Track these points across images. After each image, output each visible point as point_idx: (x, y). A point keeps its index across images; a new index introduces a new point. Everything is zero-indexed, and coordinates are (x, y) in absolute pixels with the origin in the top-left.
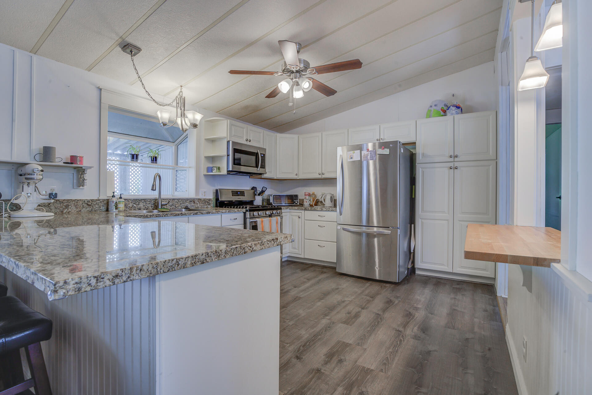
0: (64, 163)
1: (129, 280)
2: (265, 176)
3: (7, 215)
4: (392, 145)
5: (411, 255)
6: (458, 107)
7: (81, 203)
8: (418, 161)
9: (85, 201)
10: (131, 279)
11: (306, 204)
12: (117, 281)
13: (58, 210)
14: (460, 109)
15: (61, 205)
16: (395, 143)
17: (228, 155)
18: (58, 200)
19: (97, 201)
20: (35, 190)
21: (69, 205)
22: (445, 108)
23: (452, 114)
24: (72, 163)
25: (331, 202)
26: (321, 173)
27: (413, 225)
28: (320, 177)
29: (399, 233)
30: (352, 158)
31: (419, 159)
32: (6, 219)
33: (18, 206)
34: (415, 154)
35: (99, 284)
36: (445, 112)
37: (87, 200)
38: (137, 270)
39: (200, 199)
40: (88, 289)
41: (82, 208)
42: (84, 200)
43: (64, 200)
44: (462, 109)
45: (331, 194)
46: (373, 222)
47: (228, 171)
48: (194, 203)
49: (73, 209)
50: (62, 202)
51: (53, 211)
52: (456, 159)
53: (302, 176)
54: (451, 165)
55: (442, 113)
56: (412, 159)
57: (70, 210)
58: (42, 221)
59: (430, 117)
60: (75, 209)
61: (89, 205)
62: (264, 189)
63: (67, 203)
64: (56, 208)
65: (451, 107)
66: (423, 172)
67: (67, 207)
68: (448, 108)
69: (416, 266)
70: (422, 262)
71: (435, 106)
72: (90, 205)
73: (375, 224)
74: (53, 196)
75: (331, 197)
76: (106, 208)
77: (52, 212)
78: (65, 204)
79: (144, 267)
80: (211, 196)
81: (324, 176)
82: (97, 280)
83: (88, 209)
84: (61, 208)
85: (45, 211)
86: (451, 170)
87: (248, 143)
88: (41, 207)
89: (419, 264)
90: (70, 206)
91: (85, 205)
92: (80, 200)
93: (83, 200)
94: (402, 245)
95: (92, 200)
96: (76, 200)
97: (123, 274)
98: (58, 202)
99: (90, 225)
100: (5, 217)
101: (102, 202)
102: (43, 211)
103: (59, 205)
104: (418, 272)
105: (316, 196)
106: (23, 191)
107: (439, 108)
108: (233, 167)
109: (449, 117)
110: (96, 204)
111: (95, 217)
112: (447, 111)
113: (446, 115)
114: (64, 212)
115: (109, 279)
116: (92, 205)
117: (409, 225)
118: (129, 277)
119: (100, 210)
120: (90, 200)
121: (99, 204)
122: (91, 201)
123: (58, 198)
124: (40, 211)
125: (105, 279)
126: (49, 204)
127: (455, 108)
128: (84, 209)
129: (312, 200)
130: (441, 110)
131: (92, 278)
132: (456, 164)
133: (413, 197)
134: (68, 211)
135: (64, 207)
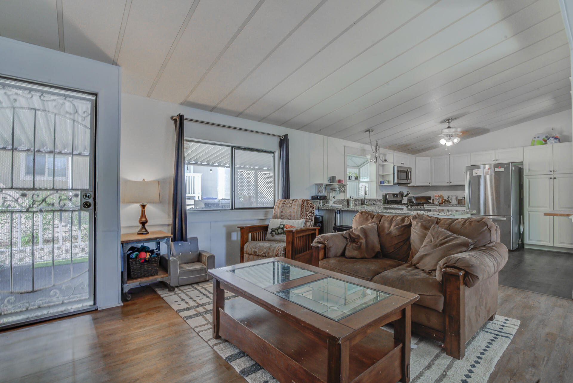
2: (410, 185)
4: (506, 165)
5: (521, 236)
6: (556, 138)
8: (525, 173)
11: (436, 202)
14: (558, 140)
16: (508, 164)
17: (394, 174)
22: (546, 139)
23: (552, 143)
25: (456, 201)
26: (449, 181)
27: (522, 216)
28: (448, 184)
29: (512, 220)
30: (476, 174)
31: (526, 172)
34: (523, 169)
36: (545, 141)
39: (377, 199)
44: (559, 139)
45: (456, 196)
46: (489, 212)
47: (394, 183)
48: (375, 201)
52: (555, 173)
53: (434, 184)
54: (552, 176)
55: (544, 142)
56: (520, 172)
59: (534, 145)
61: (342, 202)
62: (408, 193)
65: (551, 138)
66: (529, 182)
68: (549, 139)
69: (525, 242)
70: (529, 239)
71: (538, 137)
73: (491, 214)
75: (456, 198)
80: (381, 198)
81: (451, 184)
86: (551, 180)
87: (402, 165)
89: (527, 241)
94: (515, 229)
104: (526, 247)
105: (443, 197)
107: (541, 139)
108: (397, 181)
109: (549, 146)
112: (548, 141)
113: (546, 144)
117: (519, 216)
127: (554, 139)
129: (440, 200)
130: (543, 140)
132: (555, 176)
133: (522, 197)
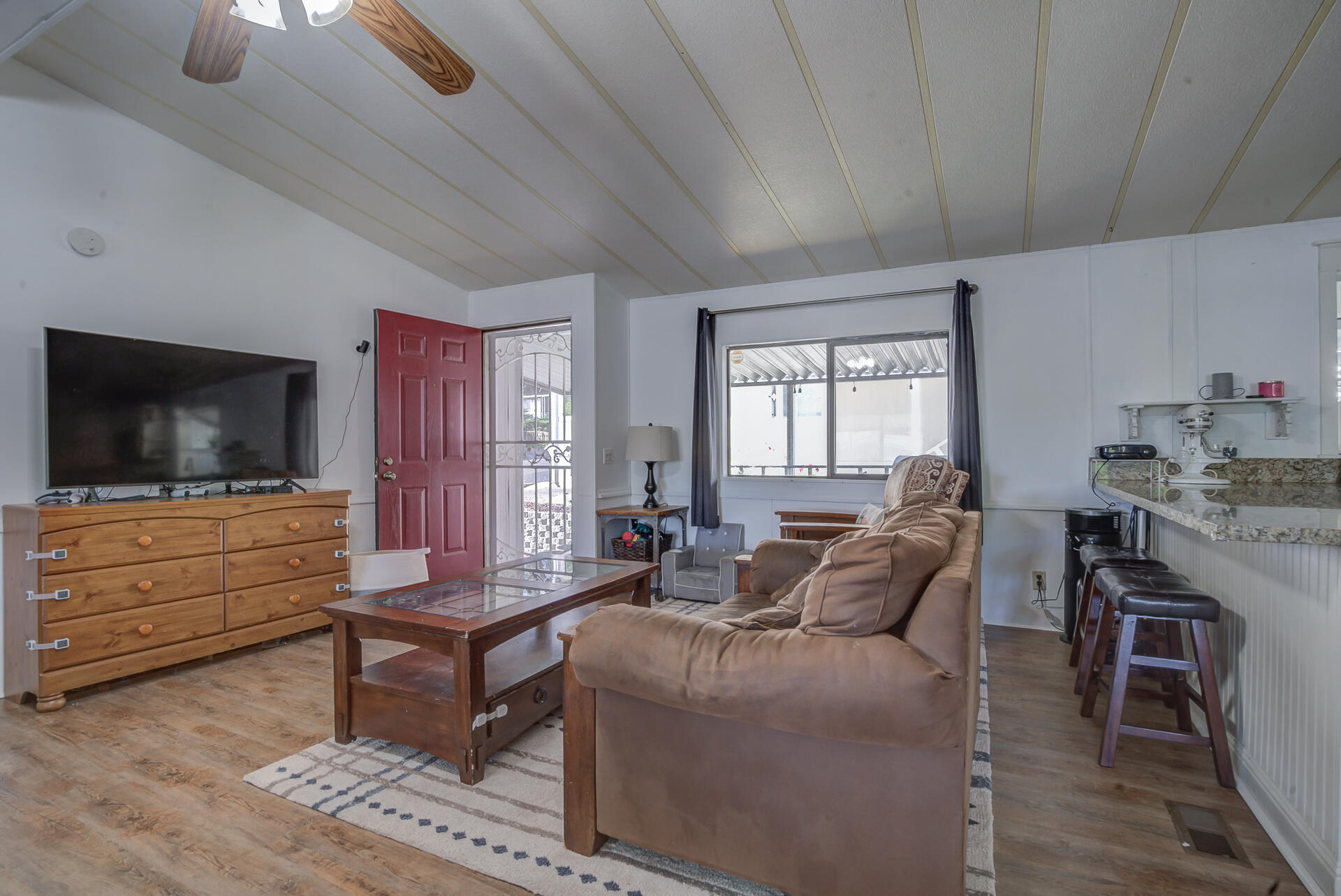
0: (1248, 397)
1: (1299, 542)
3: (1163, 479)
7: (1281, 465)
9: (1288, 463)
10: (1302, 541)
12: (1282, 539)
13: (1239, 477)
15: (1244, 467)
18: (1239, 460)
19: (1316, 463)
20: (1202, 443)
21: (1258, 469)
24: (1261, 396)
32: (1163, 485)
33: (1178, 468)
35: (1261, 537)
37: (1293, 459)
38: (1310, 533)
40: (1250, 539)
41: (1284, 475)
42: (1287, 459)
43: (1249, 460)
49: (1265, 476)
50: (1246, 463)
51: (1230, 477)
57: (1259, 477)
58: (1213, 491)
60: (1269, 477)
61: (1297, 469)
63: (1254, 466)
64: (1235, 473)
67: (1254, 471)
72: (1300, 470)
74: (1230, 452)
76: (1336, 476)
77: (1229, 479)
78: (1251, 467)
79: (1321, 532)
82: (1259, 533)
83: (1295, 477)
84: (1244, 473)
85: (1216, 476)
88: (1209, 470)
90: (1260, 471)
91: (1290, 470)
92: (1280, 460)
93: (1284, 459)
95: (1305, 461)
96: (1272, 459)
97: (1291, 533)
98: (1238, 463)
99: (1300, 507)
100: (1161, 482)
101: (1328, 465)
102: (1213, 476)
103: (1240, 468)
106: (1184, 446)
110: (1314, 467)
111: (1311, 491)
114: (1250, 480)
115: (1273, 535)
116: (1305, 469)
118: (1299, 539)
119: (1323, 479)
120: (1301, 459)
121: (1320, 467)
122: (1302, 463)
123: (1237, 457)
124: (1209, 476)
125: (1269, 534)
126: (1224, 466)
128: (1288, 477)
131: (1254, 530)
134: (1256, 479)
135: (1248, 471)
